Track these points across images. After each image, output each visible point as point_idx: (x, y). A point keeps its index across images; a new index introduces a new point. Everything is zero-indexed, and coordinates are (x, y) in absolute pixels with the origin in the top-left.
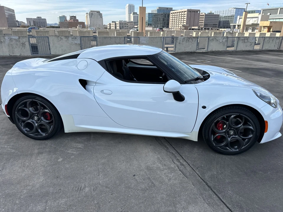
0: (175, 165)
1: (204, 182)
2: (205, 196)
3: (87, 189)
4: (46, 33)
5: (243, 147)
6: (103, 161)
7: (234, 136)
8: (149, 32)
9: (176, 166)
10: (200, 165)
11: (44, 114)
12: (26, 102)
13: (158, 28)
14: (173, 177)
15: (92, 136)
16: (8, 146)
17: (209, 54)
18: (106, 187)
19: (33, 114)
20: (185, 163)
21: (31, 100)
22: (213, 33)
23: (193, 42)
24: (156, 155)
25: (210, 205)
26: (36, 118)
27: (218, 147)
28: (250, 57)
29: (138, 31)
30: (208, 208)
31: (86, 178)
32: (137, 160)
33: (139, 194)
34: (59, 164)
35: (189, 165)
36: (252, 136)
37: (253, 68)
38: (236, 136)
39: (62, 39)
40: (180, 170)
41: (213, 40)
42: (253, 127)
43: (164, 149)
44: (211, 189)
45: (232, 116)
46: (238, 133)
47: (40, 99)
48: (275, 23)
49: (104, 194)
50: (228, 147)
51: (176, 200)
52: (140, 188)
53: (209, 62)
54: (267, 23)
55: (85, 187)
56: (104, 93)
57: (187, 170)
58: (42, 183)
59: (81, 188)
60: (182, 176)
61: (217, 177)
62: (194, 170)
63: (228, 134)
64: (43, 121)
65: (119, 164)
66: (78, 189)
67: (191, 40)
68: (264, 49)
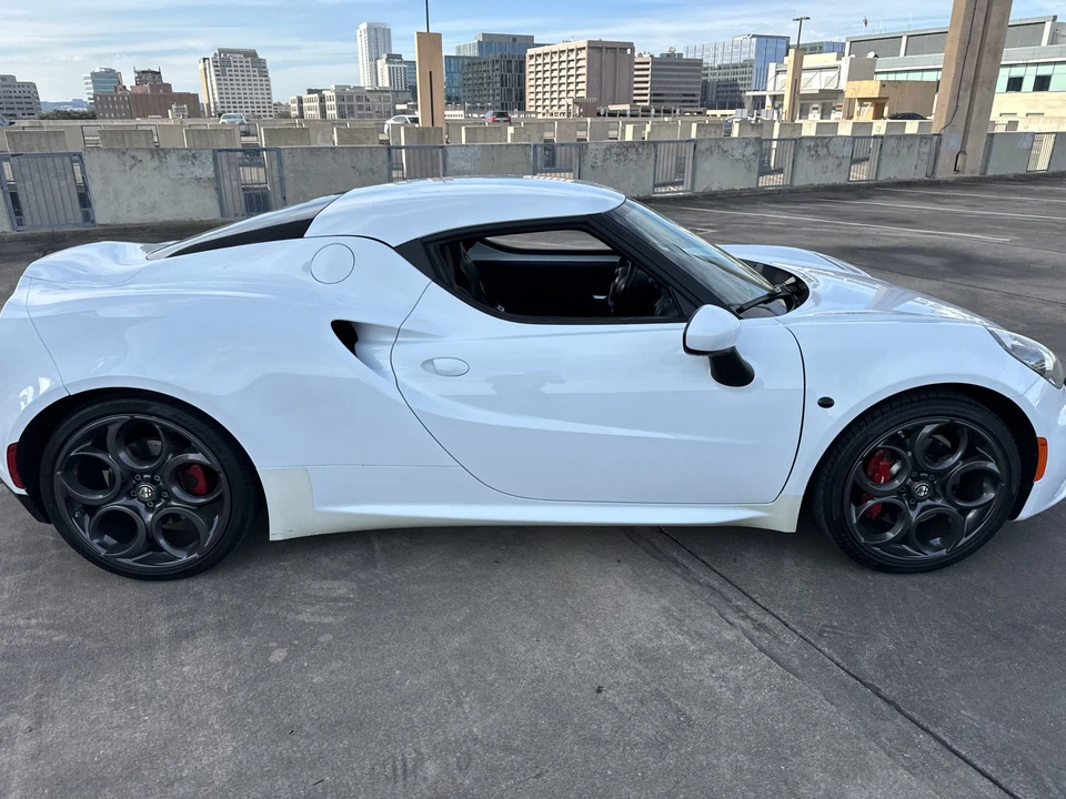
0: (735, 632)
1: (866, 685)
2: (890, 740)
3: (431, 769)
4: (52, 140)
5: (964, 540)
6: (456, 642)
7: (929, 502)
8: (463, 128)
9: (740, 633)
10: (826, 622)
11: (183, 474)
12: (104, 429)
13: (491, 112)
14: (746, 680)
15: (377, 545)
16: (29, 619)
17: (701, 202)
18: (507, 749)
19: (133, 473)
20: (768, 620)
21: (126, 417)
22: (694, 126)
23: (640, 163)
24: (652, 598)
25: (917, 771)
26: (146, 491)
27: (876, 546)
28: (842, 208)
29: (417, 125)
30: (914, 785)
31: (409, 719)
32: (587, 626)
33: (643, 762)
34: (279, 676)
35: (787, 625)
36: (993, 495)
37: (873, 249)
38: (939, 502)
39: (141, 161)
40: (761, 649)
41: (710, 150)
42: (997, 464)
43: (674, 572)
44: (899, 710)
45: (927, 430)
46: (944, 489)
47: (168, 411)
48: (896, 87)
49: (507, 779)
50: (908, 545)
51: (791, 771)
52: (638, 738)
53: (710, 231)
54: (871, 88)
55: (420, 760)
56: (437, 372)
57: (787, 645)
58: (235, 763)
59: (404, 765)
60: (776, 669)
61: (902, 661)
62: (810, 642)
63: (909, 498)
64: (178, 500)
65: (522, 649)
66: (395, 769)
67: (632, 155)
68: (882, 178)
